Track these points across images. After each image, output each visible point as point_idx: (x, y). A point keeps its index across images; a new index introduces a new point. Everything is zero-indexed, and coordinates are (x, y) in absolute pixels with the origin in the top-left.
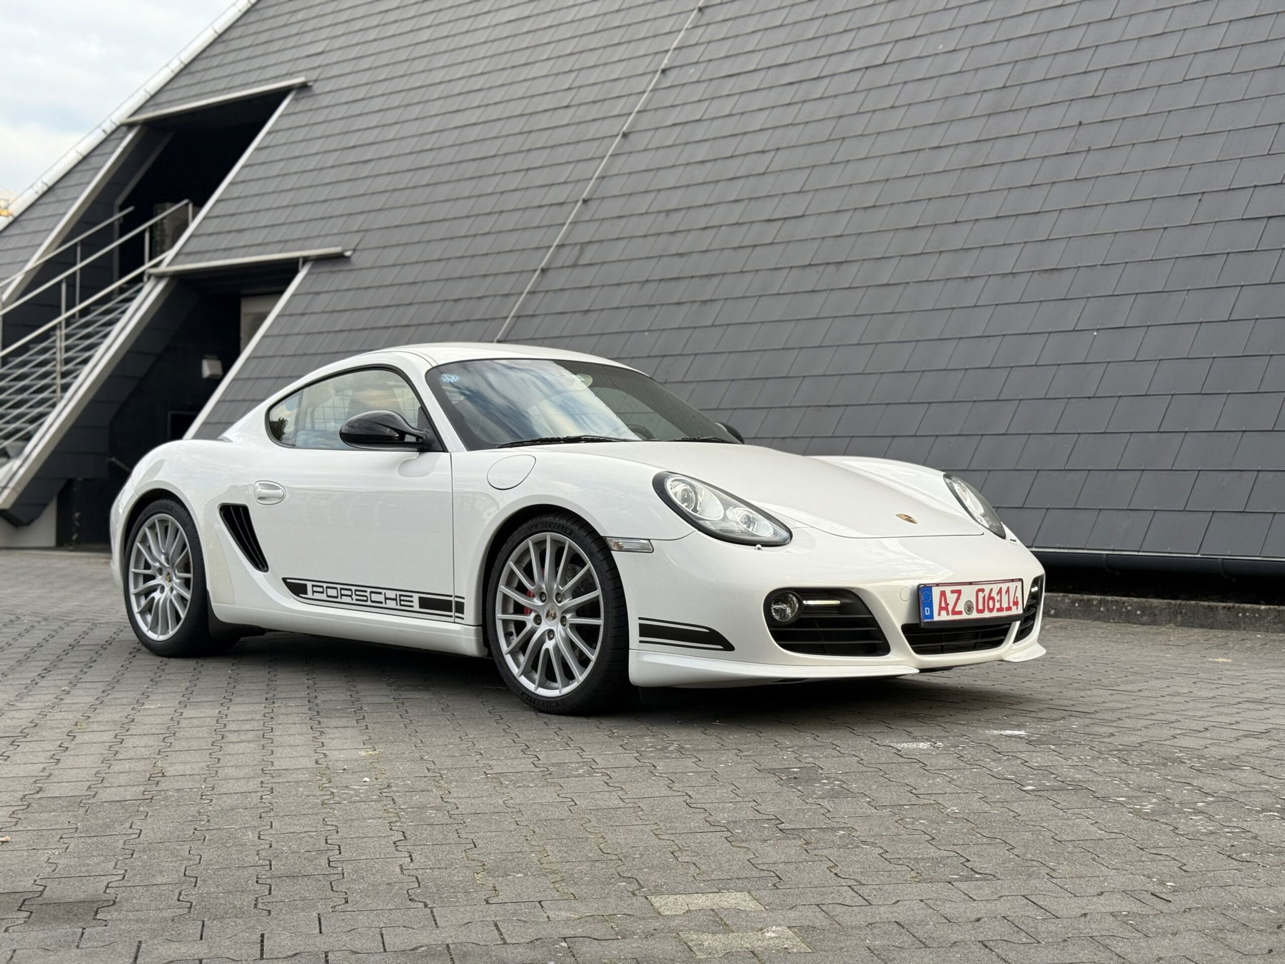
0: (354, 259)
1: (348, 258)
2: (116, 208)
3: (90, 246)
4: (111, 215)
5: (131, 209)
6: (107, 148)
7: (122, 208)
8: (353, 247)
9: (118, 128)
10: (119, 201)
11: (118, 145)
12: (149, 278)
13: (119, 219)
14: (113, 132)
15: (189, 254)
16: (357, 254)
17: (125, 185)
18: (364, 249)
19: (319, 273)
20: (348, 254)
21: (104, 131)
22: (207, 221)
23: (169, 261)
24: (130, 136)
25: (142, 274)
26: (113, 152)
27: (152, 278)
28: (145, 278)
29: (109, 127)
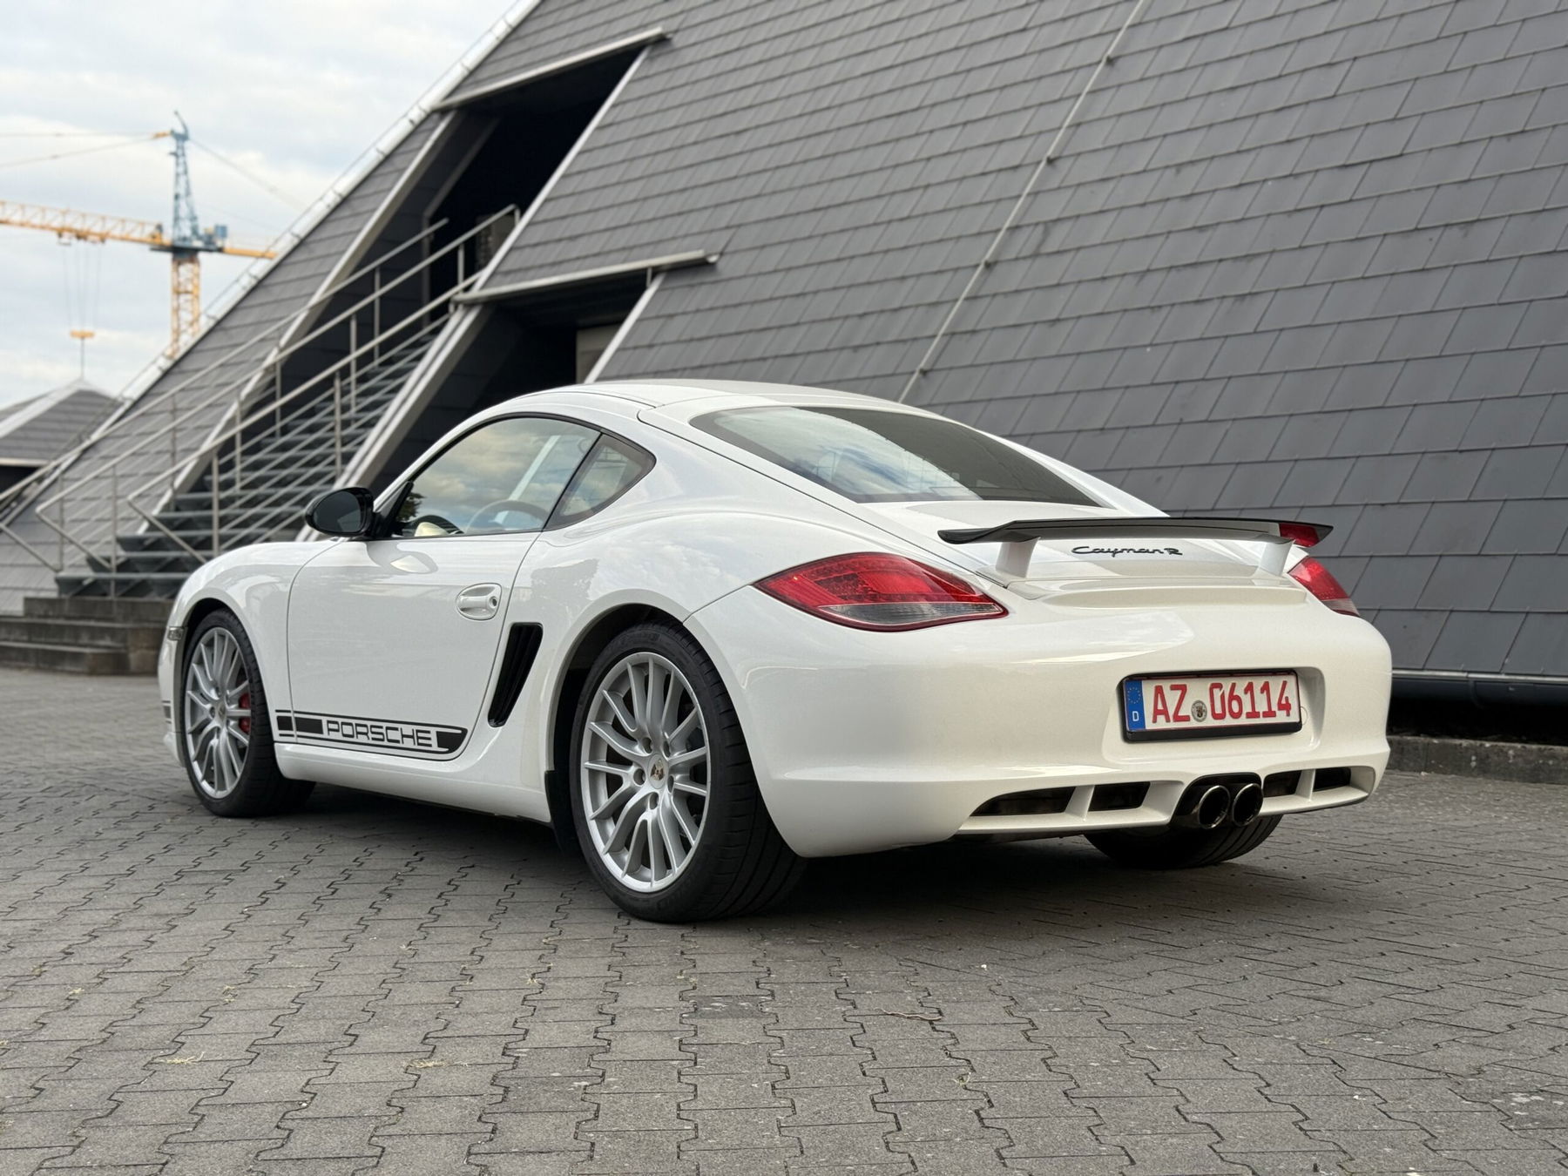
0: (720, 266)
1: (713, 265)
2: (425, 222)
3: (389, 271)
4: (419, 231)
5: (444, 222)
6: (414, 144)
7: (433, 221)
8: (720, 249)
9: (429, 116)
10: (429, 212)
11: (427, 139)
12: (456, 308)
13: (428, 236)
14: (423, 122)
15: (508, 273)
16: (725, 259)
17: (436, 191)
18: (735, 252)
19: (673, 288)
20: (713, 259)
21: (412, 122)
22: (533, 229)
23: (482, 285)
24: (442, 126)
25: (447, 302)
26: (420, 148)
27: (461, 307)
28: (451, 308)
29: (416, 115)
